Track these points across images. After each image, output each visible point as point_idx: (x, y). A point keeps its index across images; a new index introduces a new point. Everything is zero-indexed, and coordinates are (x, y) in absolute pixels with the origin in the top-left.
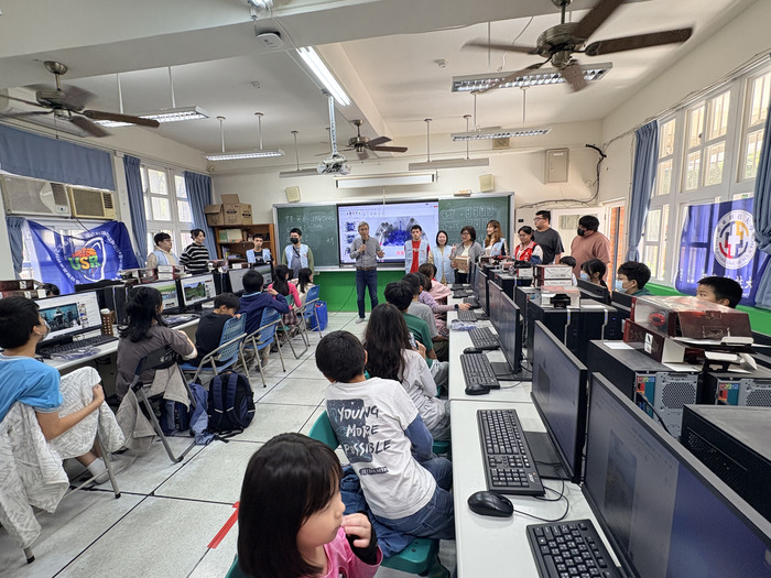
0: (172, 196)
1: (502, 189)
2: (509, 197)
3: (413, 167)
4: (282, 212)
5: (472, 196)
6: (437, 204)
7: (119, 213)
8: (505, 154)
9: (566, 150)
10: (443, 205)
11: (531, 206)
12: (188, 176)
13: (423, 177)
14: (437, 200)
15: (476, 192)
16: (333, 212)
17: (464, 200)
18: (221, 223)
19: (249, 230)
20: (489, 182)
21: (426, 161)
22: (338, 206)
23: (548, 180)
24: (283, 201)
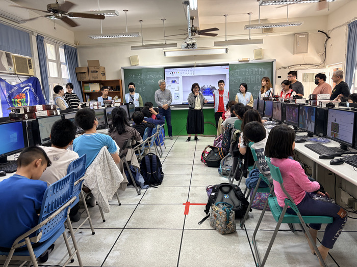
0: (58, 61)
1: (268, 57)
2: (272, 62)
3: (217, 44)
4: (127, 72)
5: (250, 62)
6: (228, 67)
7: (35, 72)
8: (270, 35)
9: (306, 34)
10: (232, 67)
11: (285, 68)
12: (66, 47)
13: (221, 50)
14: (228, 65)
15: (252, 59)
16: (162, 72)
17: (245, 64)
18: (87, 79)
19: (104, 84)
20: (259, 53)
21: (224, 40)
22: (165, 68)
23: (295, 52)
24: (127, 65)
